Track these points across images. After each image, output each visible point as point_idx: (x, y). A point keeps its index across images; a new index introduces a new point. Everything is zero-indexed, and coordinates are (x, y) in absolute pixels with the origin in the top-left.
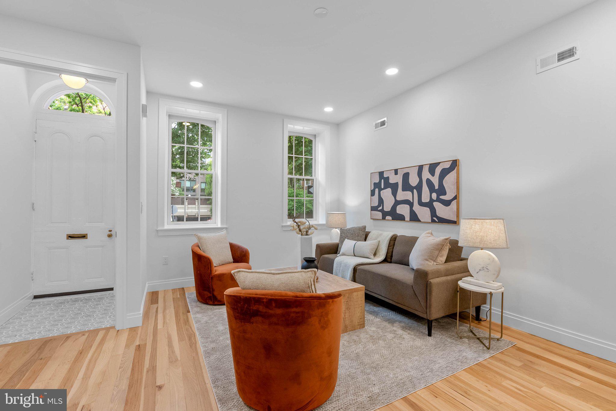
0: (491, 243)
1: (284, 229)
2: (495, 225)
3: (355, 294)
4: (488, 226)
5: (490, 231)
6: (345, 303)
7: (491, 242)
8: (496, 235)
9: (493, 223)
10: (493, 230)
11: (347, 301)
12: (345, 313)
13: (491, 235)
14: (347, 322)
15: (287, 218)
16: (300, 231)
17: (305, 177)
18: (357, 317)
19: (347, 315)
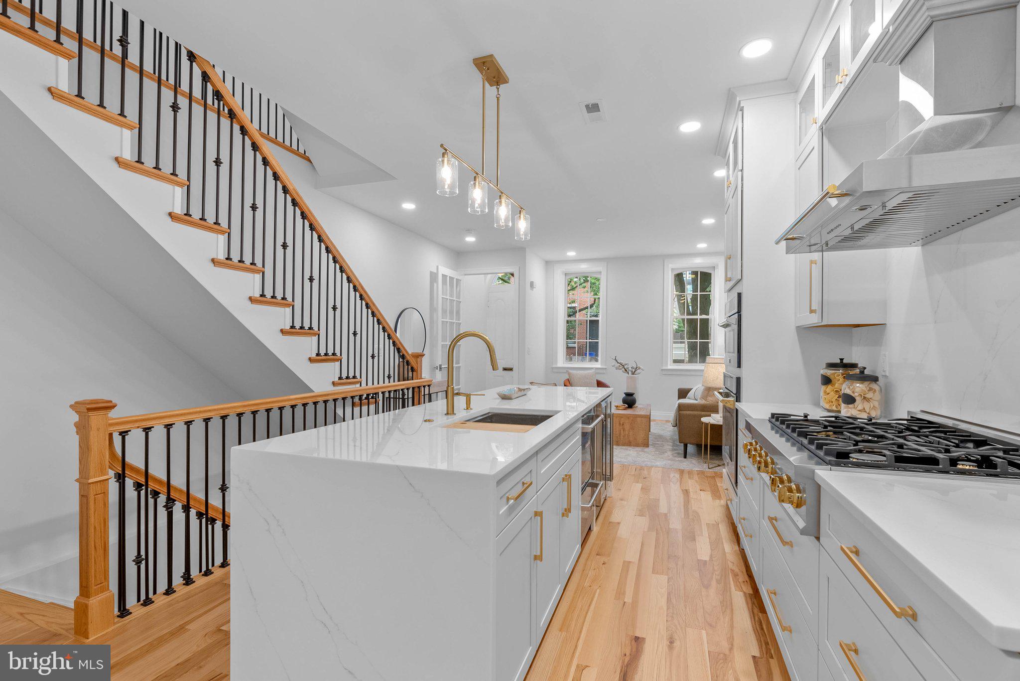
1: (663, 372)
3: (639, 419)
12: (629, 431)
14: (631, 439)
15: (670, 361)
16: (626, 370)
17: (699, 317)
18: (641, 437)
19: (631, 433)
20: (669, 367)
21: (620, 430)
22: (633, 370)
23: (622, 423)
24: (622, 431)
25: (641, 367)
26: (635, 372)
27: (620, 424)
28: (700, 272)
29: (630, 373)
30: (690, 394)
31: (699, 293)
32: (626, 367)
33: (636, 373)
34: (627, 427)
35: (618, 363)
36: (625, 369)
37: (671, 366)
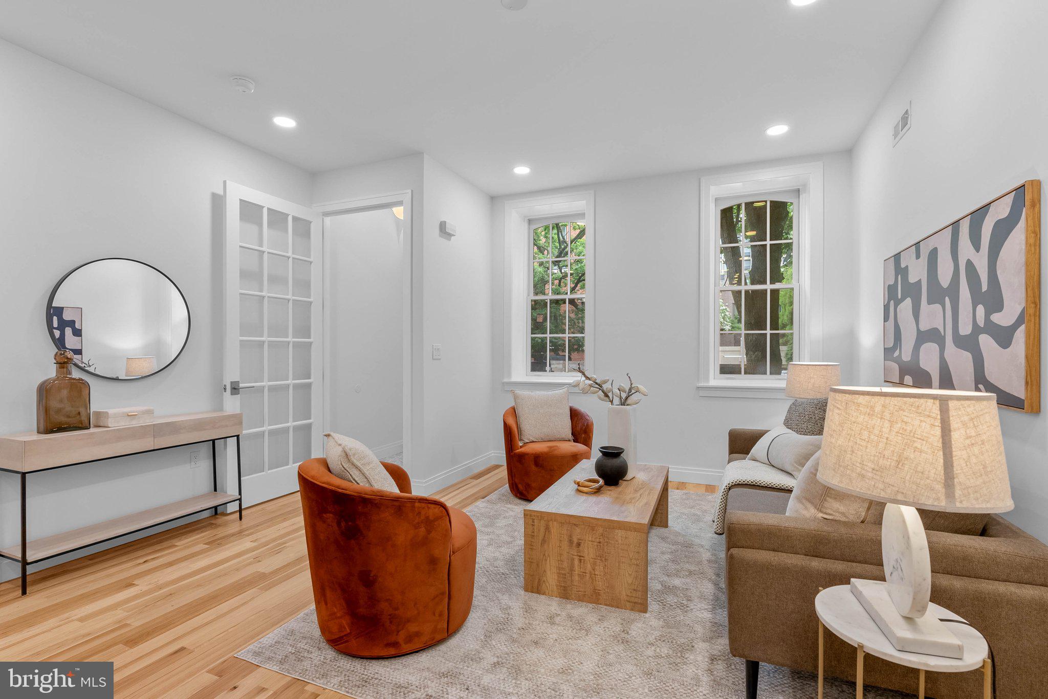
0: (863, 476)
1: (702, 393)
2: (887, 415)
3: (620, 533)
4: (861, 419)
5: (865, 434)
6: (595, 544)
7: (863, 472)
8: (887, 453)
9: (878, 408)
10: (876, 432)
11: (600, 543)
12: (595, 564)
13: (866, 447)
14: (600, 585)
15: (714, 369)
16: (606, 395)
17: (768, 287)
18: (625, 580)
19: (599, 570)
20: (713, 382)
21: (573, 560)
22: (624, 395)
23: (575, 541)
24: (576, 562)
25: (641, 387)
26: (627, 398)
27: (571, 542)
28: (771, 202)
29: (616, 401)
30: (759, 449)
31: (768, 242)
32: (605, 387)
33: (629, 401)
34: (589, 552)
35: (587, 378)
36: (603, 392)
37: (717, 380)
